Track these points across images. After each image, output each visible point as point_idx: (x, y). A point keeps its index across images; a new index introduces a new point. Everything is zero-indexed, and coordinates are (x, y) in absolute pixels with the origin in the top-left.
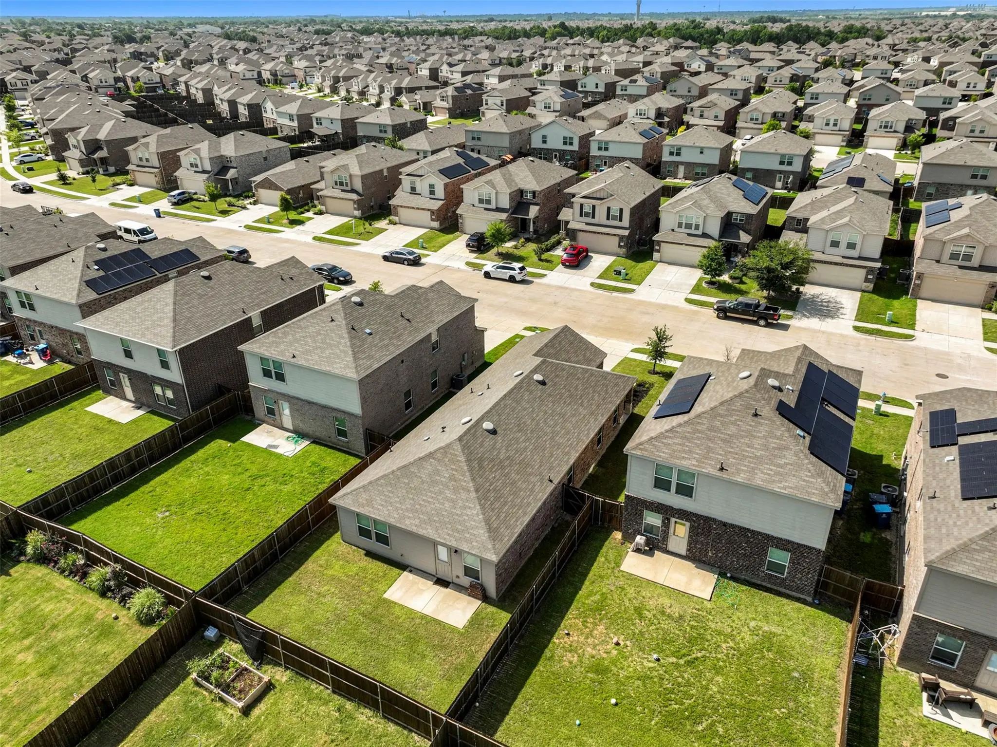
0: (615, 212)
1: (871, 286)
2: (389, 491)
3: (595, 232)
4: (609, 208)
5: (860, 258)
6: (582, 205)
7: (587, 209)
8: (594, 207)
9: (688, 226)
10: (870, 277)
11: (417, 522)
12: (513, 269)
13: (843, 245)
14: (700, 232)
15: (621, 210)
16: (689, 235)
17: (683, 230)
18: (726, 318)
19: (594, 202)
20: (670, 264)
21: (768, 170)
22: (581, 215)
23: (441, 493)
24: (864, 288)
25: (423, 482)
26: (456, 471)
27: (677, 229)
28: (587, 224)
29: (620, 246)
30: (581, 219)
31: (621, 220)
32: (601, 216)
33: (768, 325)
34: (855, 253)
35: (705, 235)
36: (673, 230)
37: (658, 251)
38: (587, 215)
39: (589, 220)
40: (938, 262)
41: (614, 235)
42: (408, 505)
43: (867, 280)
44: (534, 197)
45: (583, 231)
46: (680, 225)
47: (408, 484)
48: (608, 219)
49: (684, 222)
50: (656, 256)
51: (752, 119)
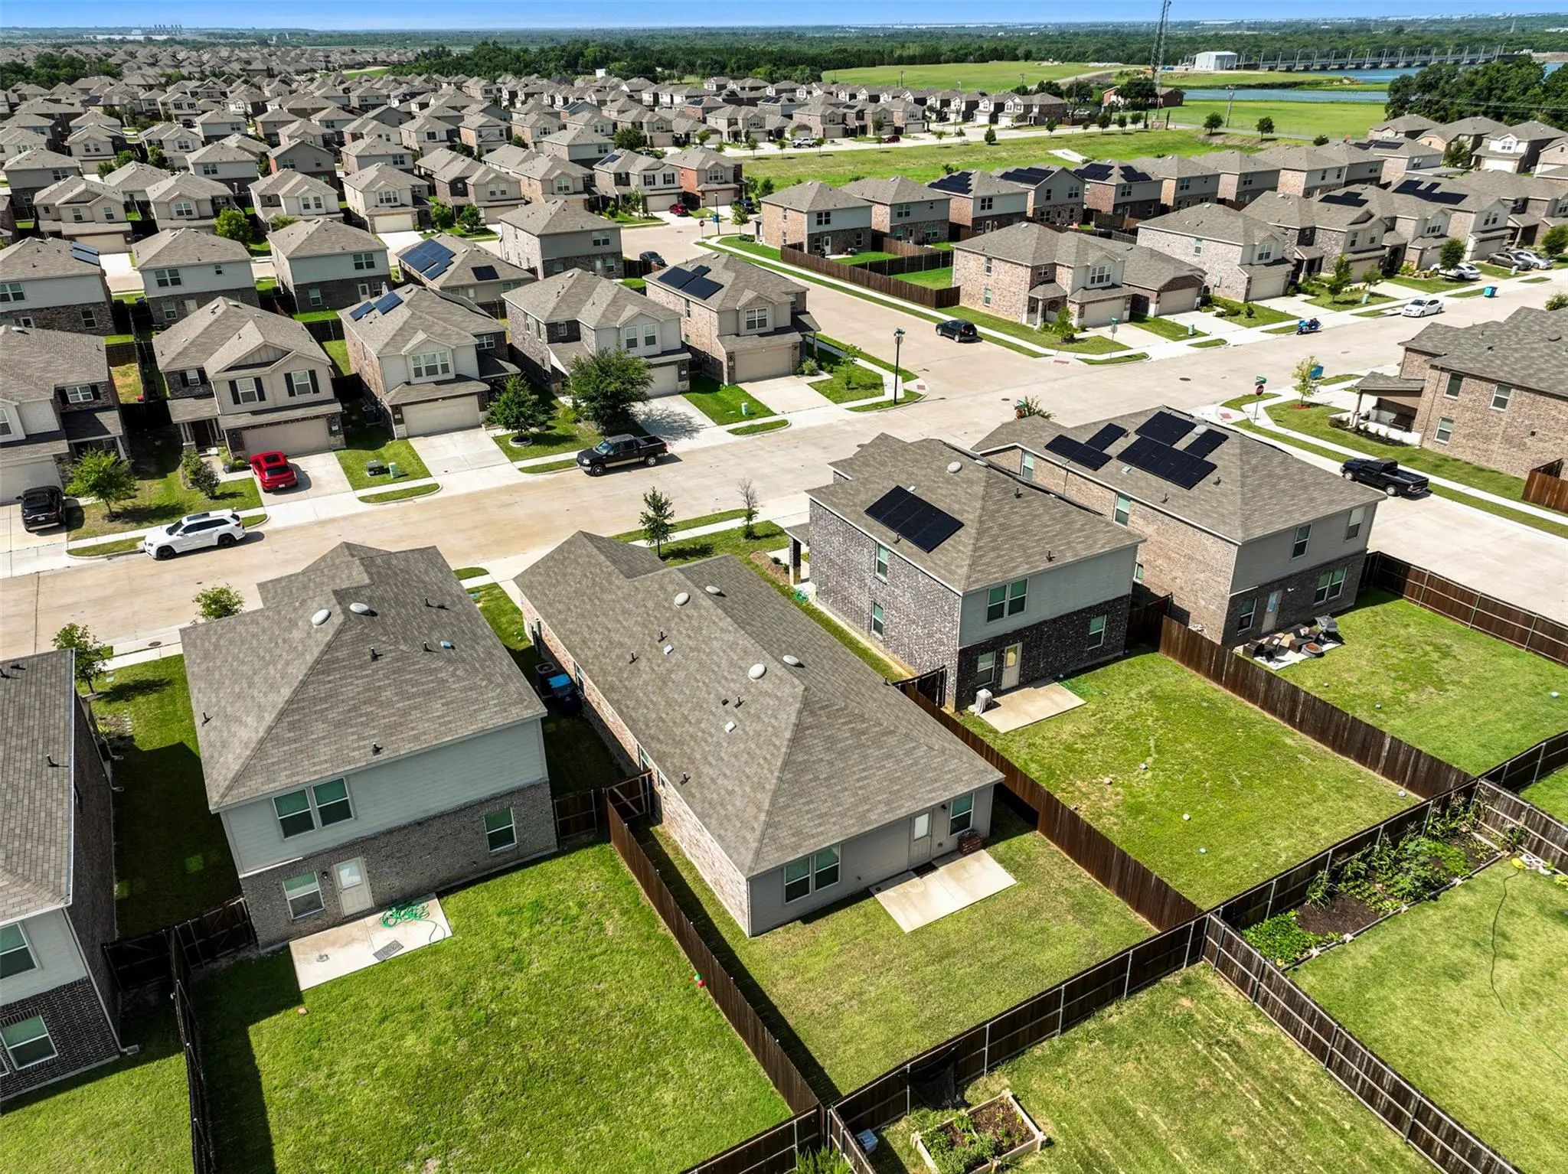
0: (300, 378)
1: (687, 384)
2: (808, 803)
3: (279, 423)
4: (288, 377)
5: (664, 353)
6: (233, 384)
7: (246, 386)
8: (258, 381)
9: (431, 370)
10: (684, 373)
11: (882, 808)
12: (223, 522)
13: (641, 342)
14: (451, 376)
15: (312, 374)
16: (438, 383)
17: (425, 378)
18: (607, 471)
19: (257, 372)
20: (426, 435)
21: (341, 281)
22: (236, 401)
23: (865, 757)
24: (680, 389)
25: (831, 763)
26: (850, 722)
27: (414, 380)
28: (254, 413)
29: (332, 433)
30: (238, 408)
31: (316, 390)
32: (277, 392)
33: (661, 462)
34: (655, 349)
35: (460, 378)
36: (408, 383)
37: (401, 421)
38: (249, 397)
39: (257, 405)
40: (738, 335)
41: (317, 417)
42: (848, 799)
43: (681, 378)
44: (97, 396)
45: (254, 427)
46: (418, 373)
47: (816, 778)
48: (292, 393)
49: (423, 367)
50: (398, 430)
51: (180, 213)
